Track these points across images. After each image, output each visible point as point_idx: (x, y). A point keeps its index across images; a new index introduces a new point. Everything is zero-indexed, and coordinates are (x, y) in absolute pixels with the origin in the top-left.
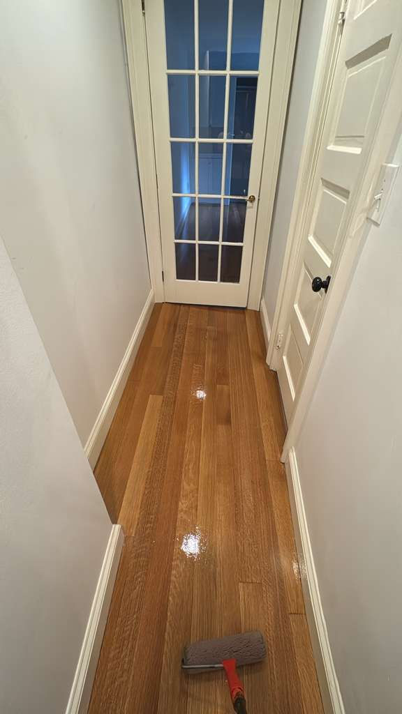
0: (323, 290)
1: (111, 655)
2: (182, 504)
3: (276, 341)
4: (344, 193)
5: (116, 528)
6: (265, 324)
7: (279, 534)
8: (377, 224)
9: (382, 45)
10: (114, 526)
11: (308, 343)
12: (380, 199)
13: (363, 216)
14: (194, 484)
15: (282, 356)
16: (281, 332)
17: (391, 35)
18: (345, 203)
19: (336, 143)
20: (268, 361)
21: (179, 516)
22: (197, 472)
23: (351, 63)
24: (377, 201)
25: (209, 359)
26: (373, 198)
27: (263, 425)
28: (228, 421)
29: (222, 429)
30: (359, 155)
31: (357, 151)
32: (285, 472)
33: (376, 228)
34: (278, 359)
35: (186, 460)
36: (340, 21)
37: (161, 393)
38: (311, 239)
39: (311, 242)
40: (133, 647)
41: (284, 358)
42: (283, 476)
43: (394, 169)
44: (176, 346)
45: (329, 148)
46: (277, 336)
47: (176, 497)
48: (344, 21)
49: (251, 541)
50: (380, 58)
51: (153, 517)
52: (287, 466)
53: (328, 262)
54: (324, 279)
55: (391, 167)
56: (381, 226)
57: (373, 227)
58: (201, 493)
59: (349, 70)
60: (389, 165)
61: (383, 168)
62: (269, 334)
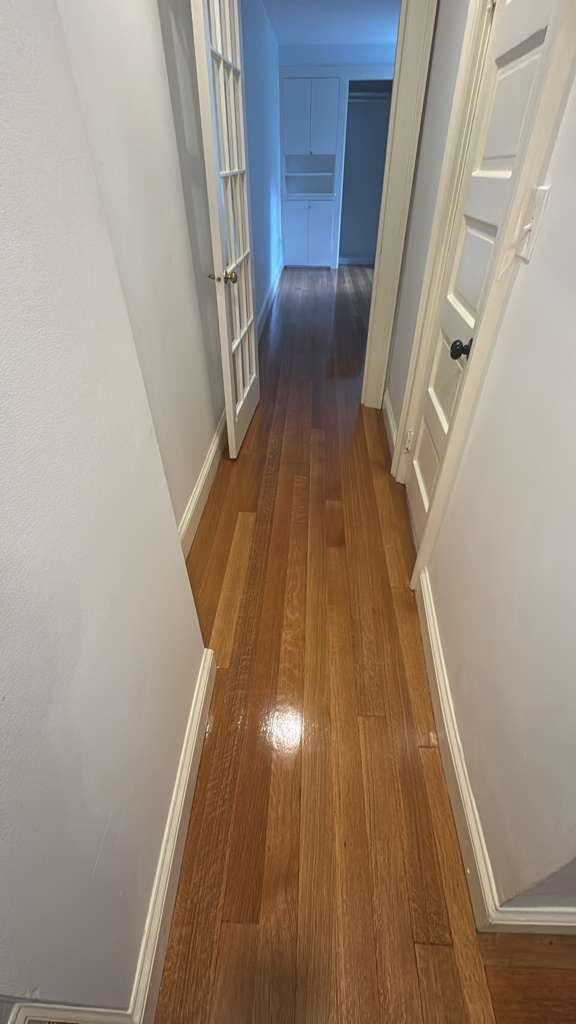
0: (463, 356)
1: (209, 786)
2: (286, 634)
3: (404, 442)
4: (491, 229)
5: (208, 654)
6: (389, 425)
7: (406, 666)
8: (526, 261)
9: (537, 39)
10: (206, 650)
11: (446, 431)
12: (530, 230)
13: (512, 254)
14: (300, 612)
15: (412, 460)
16: (411, 429)
17: (546, 28)
18: (492, 242)
19: (484, 167)
20: (393, 471)
21: (283, 648)
22: (304, 601)
23: (503, 61)
24: (527, 233)
25: (314, 470)
26: (522, 229)
27: (387, 547)
28: (341, 542)
29: (334, 551)
30: (509, 180)
31: (507, 174)
32: (415, 601)
33: (526, 266)
34: (406, 466)
35: (288, 588)
36: (489, 6)
37: (254, 509)
38: (451, 297)
39: (451, 300)
40: (234, 779)
41: (415, 462)
42: (412, 604)
43: (545, 191)
44: (271, 453)
45: (474, 174)
46: (405, 436)
47: (278, 628)
48: (494, 6)
49: (372, 673)
50: (534, 56)
51: (250, 648)
52: (417, 594)
53: (471, 321)
54: (465, 343)
55: (541, 190)
56: (531, 262)
57: (522, 265)
58: (309, 621)
59: (500, 72)
60: (542, 188)
61: (534, 193)
62: (395, 436)
